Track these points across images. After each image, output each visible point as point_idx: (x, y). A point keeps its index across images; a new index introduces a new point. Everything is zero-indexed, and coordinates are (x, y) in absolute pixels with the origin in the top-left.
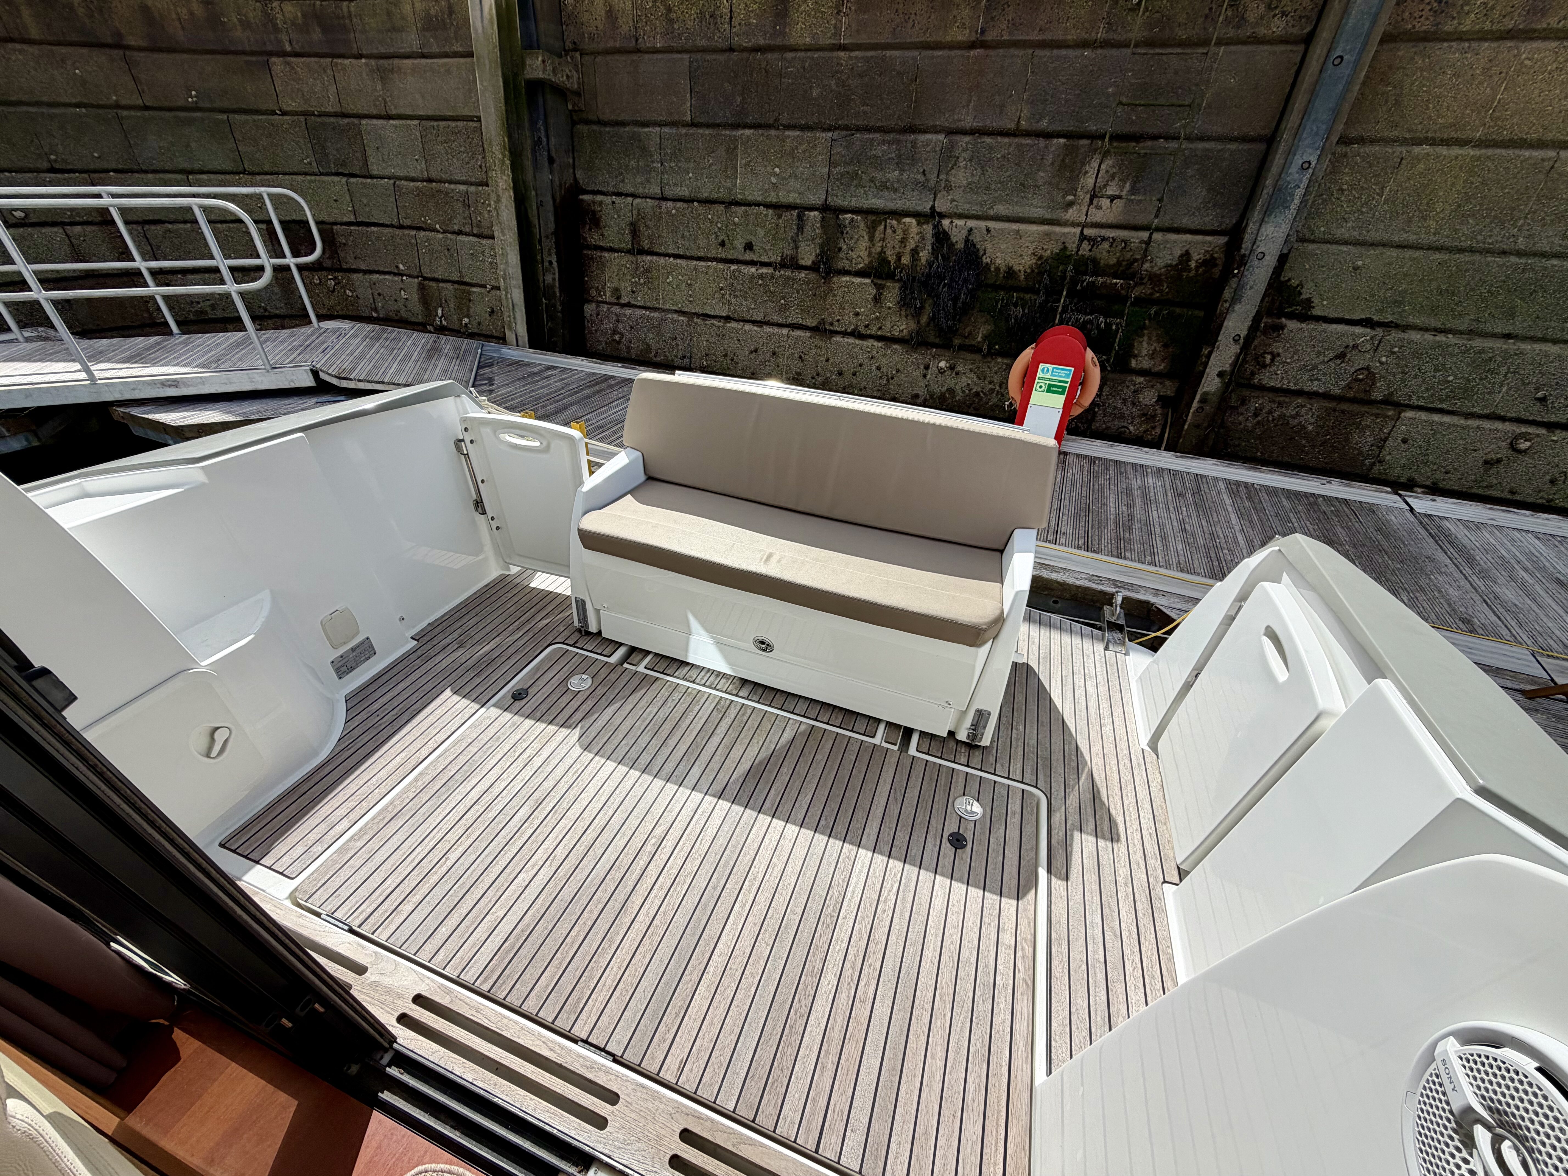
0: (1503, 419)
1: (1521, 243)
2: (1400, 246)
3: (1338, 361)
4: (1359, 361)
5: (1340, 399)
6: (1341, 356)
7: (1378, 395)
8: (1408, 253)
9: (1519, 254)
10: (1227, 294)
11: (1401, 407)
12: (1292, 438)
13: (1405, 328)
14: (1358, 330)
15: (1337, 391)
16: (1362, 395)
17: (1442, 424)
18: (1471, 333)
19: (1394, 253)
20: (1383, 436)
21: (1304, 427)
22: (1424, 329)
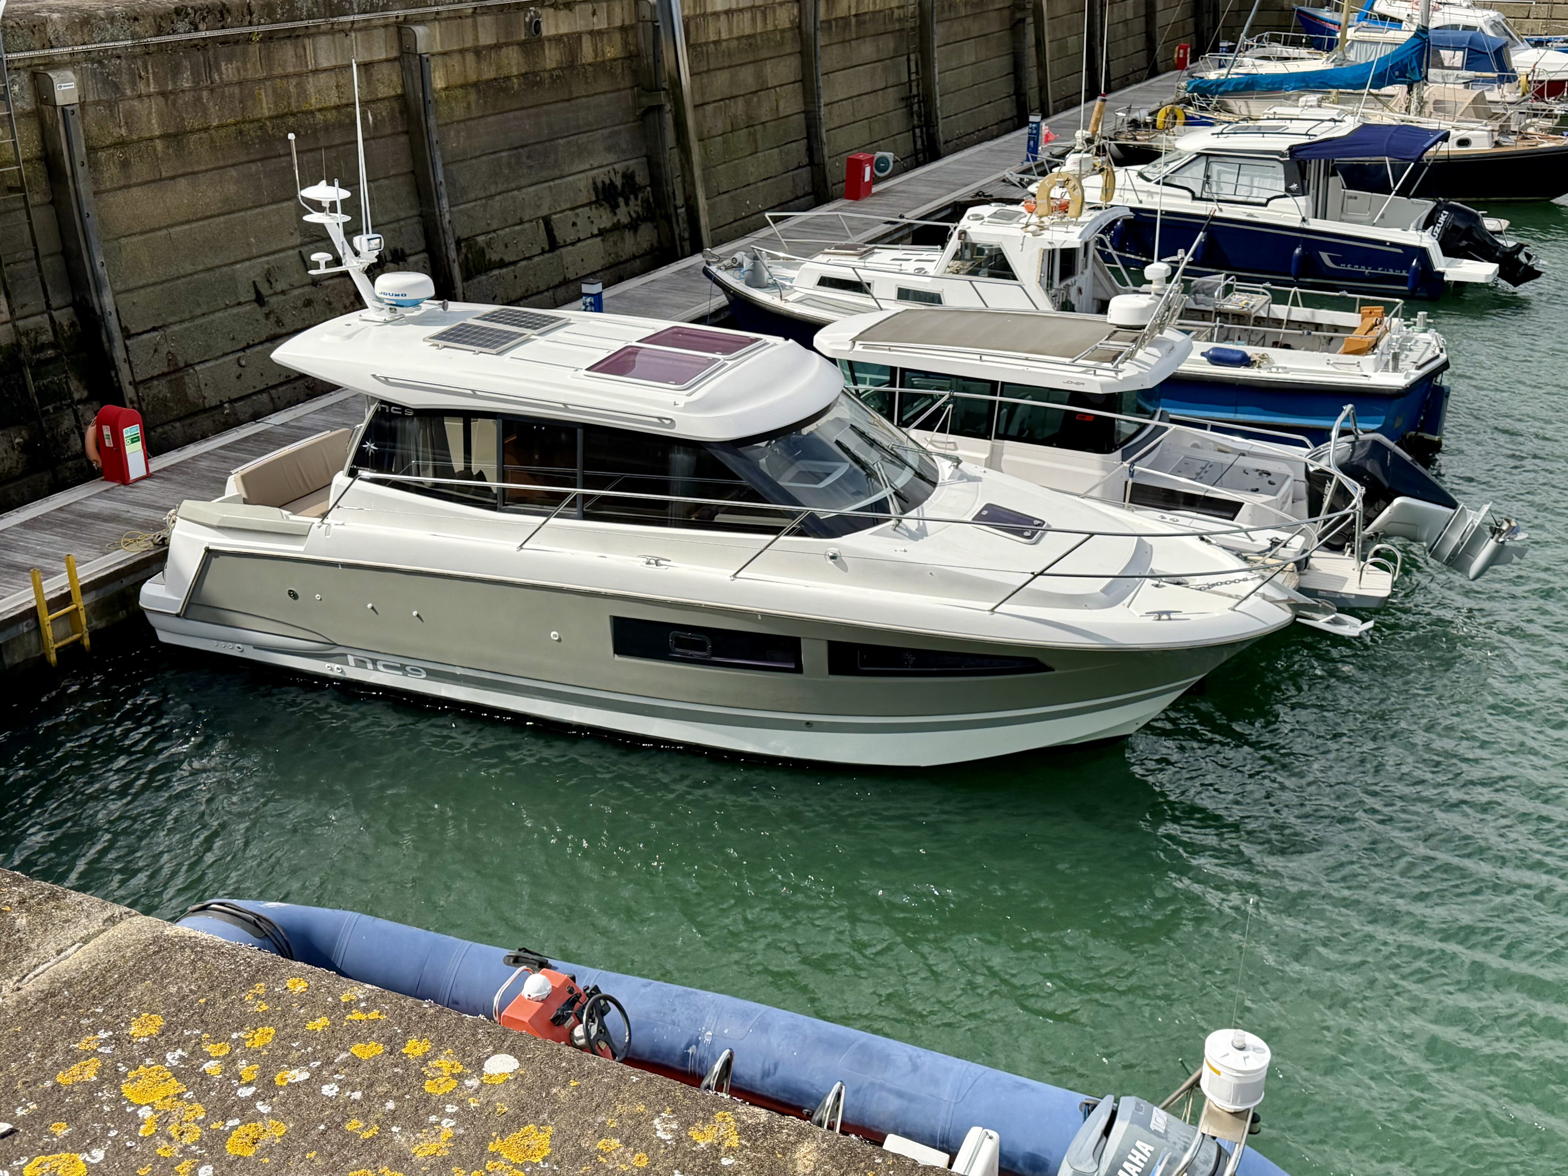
0: (227, 354)
1: (182, 272)
2: (143, 287)
3: (157, 354)
4: (164, 350)
5: (169, 373)
6: (156, 351)
7: (182, 365)
8: (148, 290)
9: (184, 277)
10: (105, 340)
11: (191, 366)
13: (169, 325)
14: (154, 334)
15: (166, 370)
16: (176, 367)
17: (211, 367)
18: (192, 318)
19: (142, 291)
20: (197, 384)
22: (176, 323)
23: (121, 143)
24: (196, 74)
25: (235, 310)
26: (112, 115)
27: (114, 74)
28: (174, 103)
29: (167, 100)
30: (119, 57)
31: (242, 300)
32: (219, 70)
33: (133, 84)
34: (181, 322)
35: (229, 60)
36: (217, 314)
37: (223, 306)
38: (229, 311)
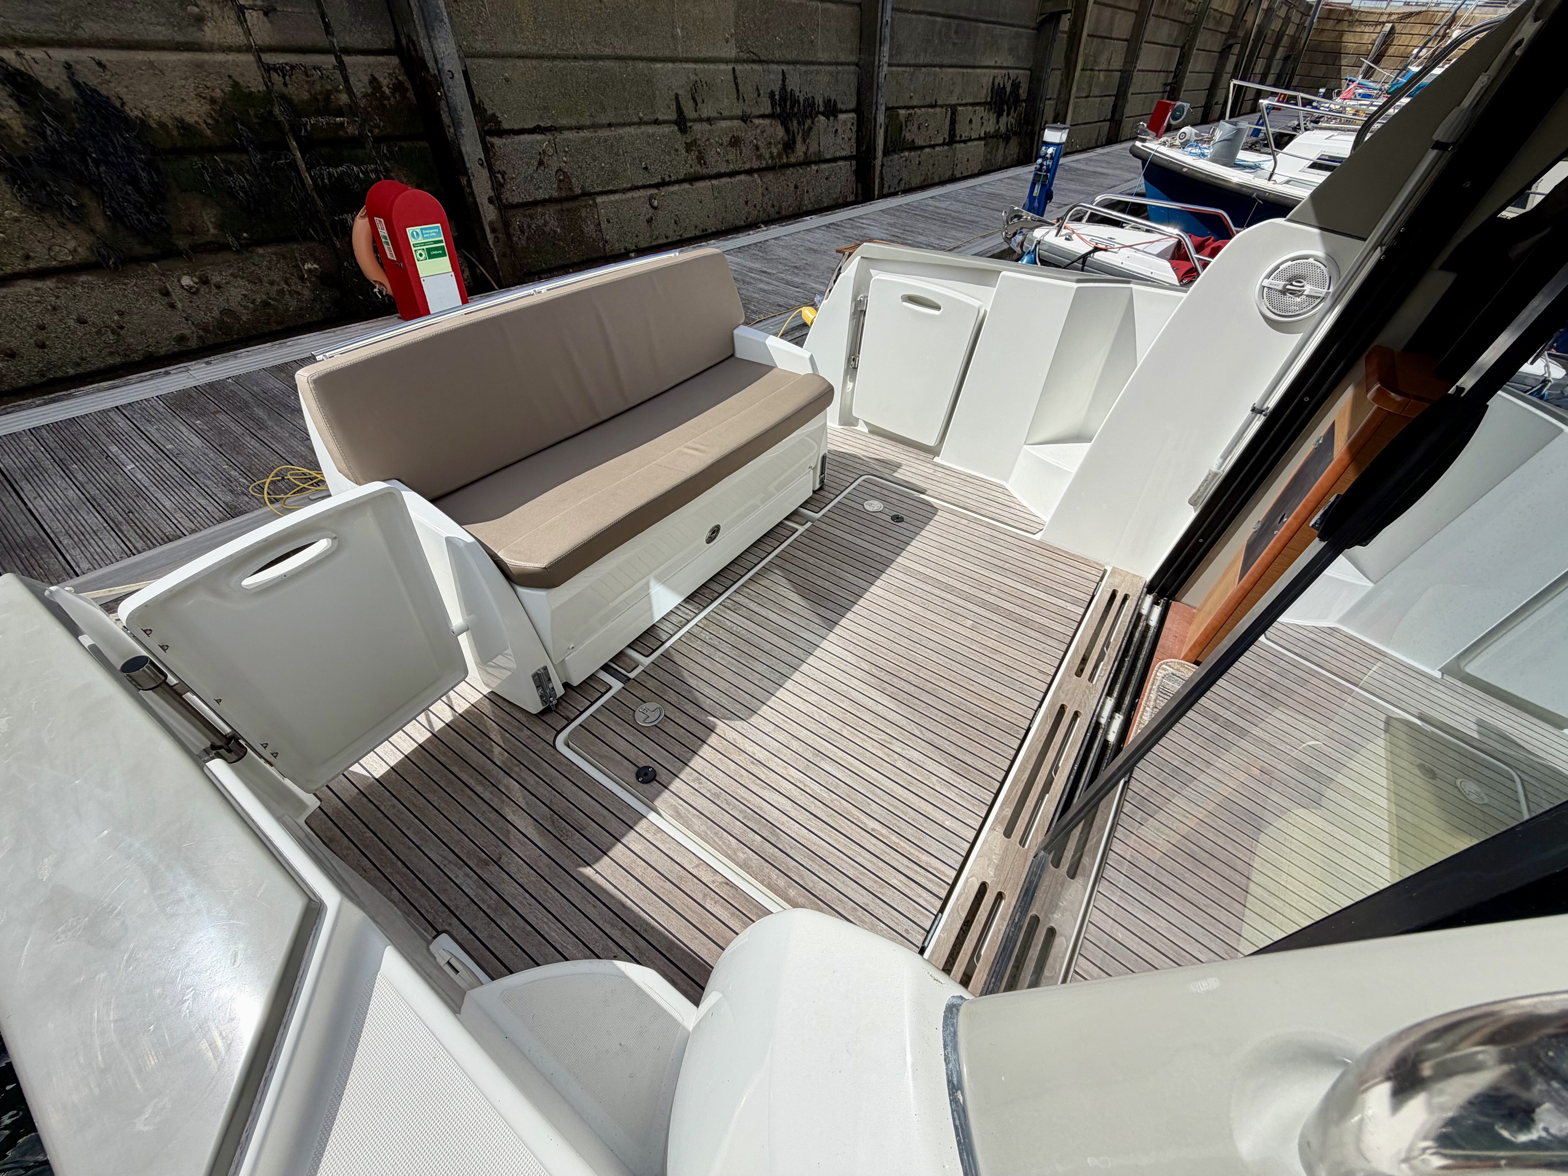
0: (638, 188)
1: (580, 49)
2: (520, 57)
3: (542, 168)
4: (553, 164)
5: (559, 200)
6: (541, 163)
7: (577, 190)
8: (529, 63)
9: (583, 58)
10: (446, 119)
11: (592, 195)
12: (554, 244)
13: (559, 129)
14: (538, 137)
15: (555, 194)
16: (569, 193)
17: (617, 201)
18: (595, 127)
19: (520, 63)
20: (597, 221)
21: (555, 232)
22: (570, 129)
25: (650, 129)
31: (661, 118)
34: (579, 128)
36: (627, 129)
37: (636, 120)
38: (643, 128)
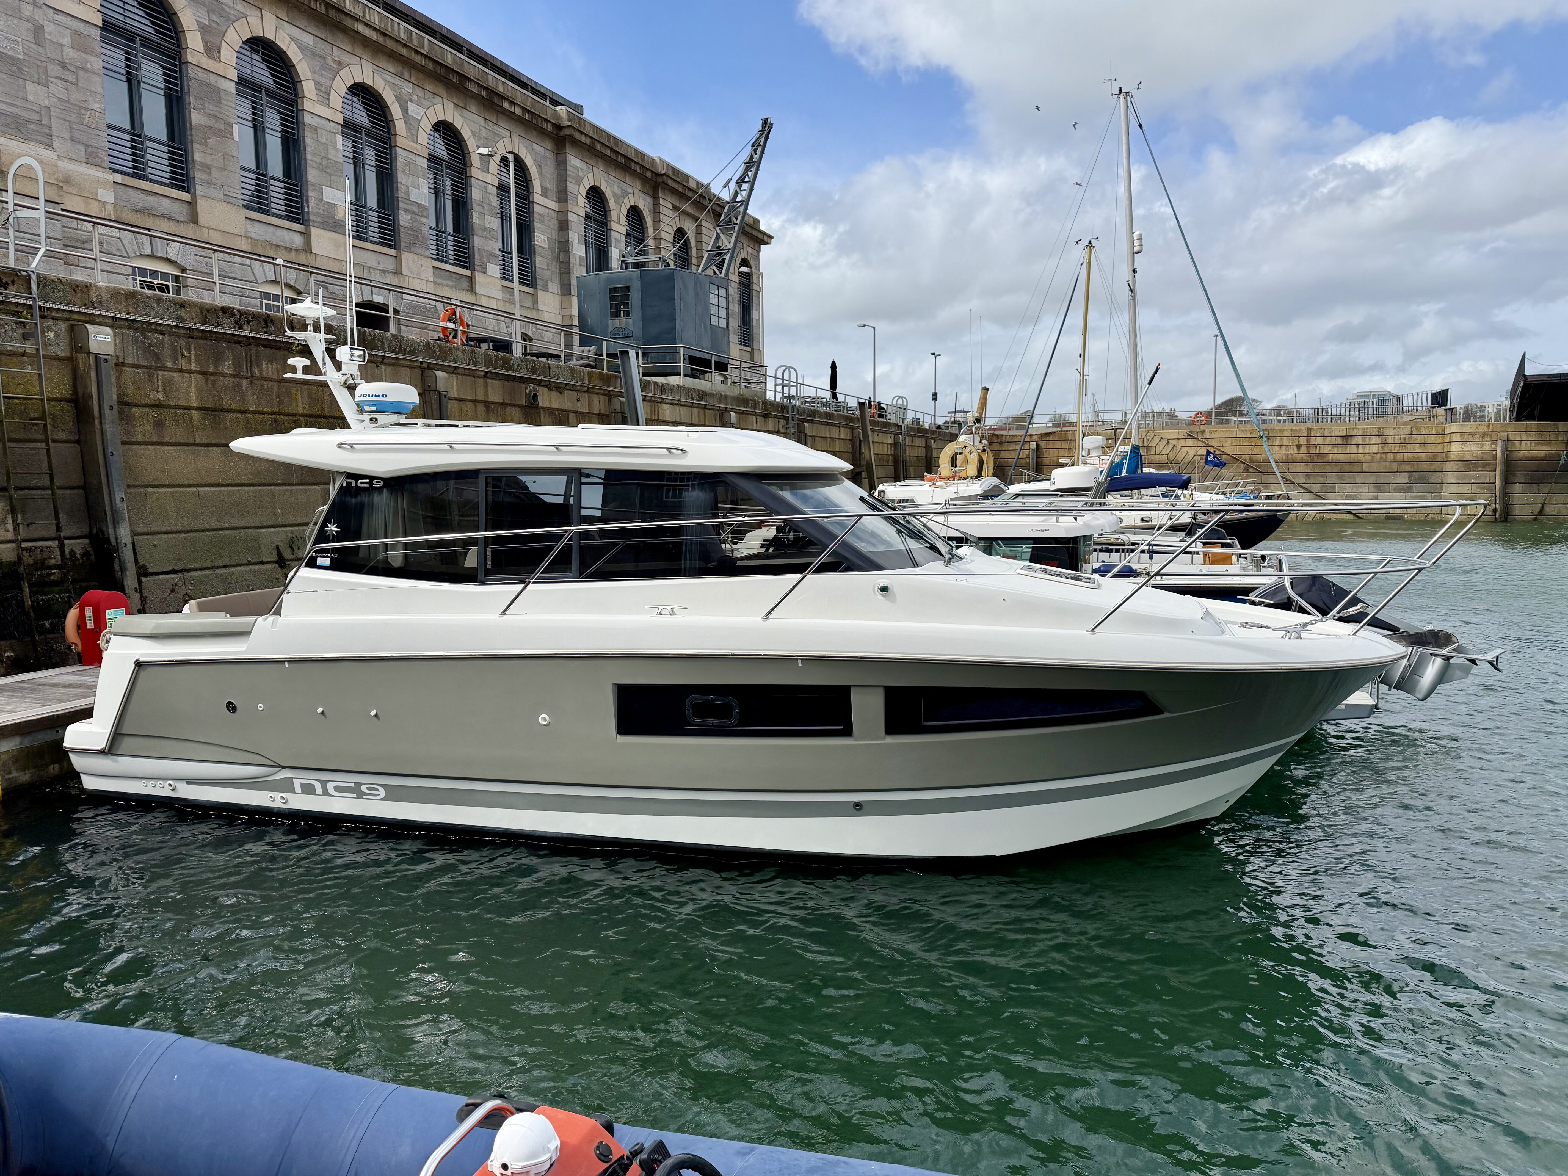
1: (207, 527)
2: (166, 533)
3: (173, 594)
4: (181, 591)
6: (173, 591)
8: (171, 536)
9: (208, 530)
10: (117, 567)
13: (188, 571)
18: (213, 568)
19: (165, 536)
22: (196, 570)
23: (158, 406)
24: (237, 364)
25: (256, 567)
26: (150, 380)
27: (155, 346)
28: (214, 383)
29: (207, 380)
30: (163, 334)
31: (265, 560)
32: (259, 366)
33: (175, 359)
34: (201, 569)
35: (270, 361)
36: (239, 568)
37: (245, 562)
38: (251, 567)
